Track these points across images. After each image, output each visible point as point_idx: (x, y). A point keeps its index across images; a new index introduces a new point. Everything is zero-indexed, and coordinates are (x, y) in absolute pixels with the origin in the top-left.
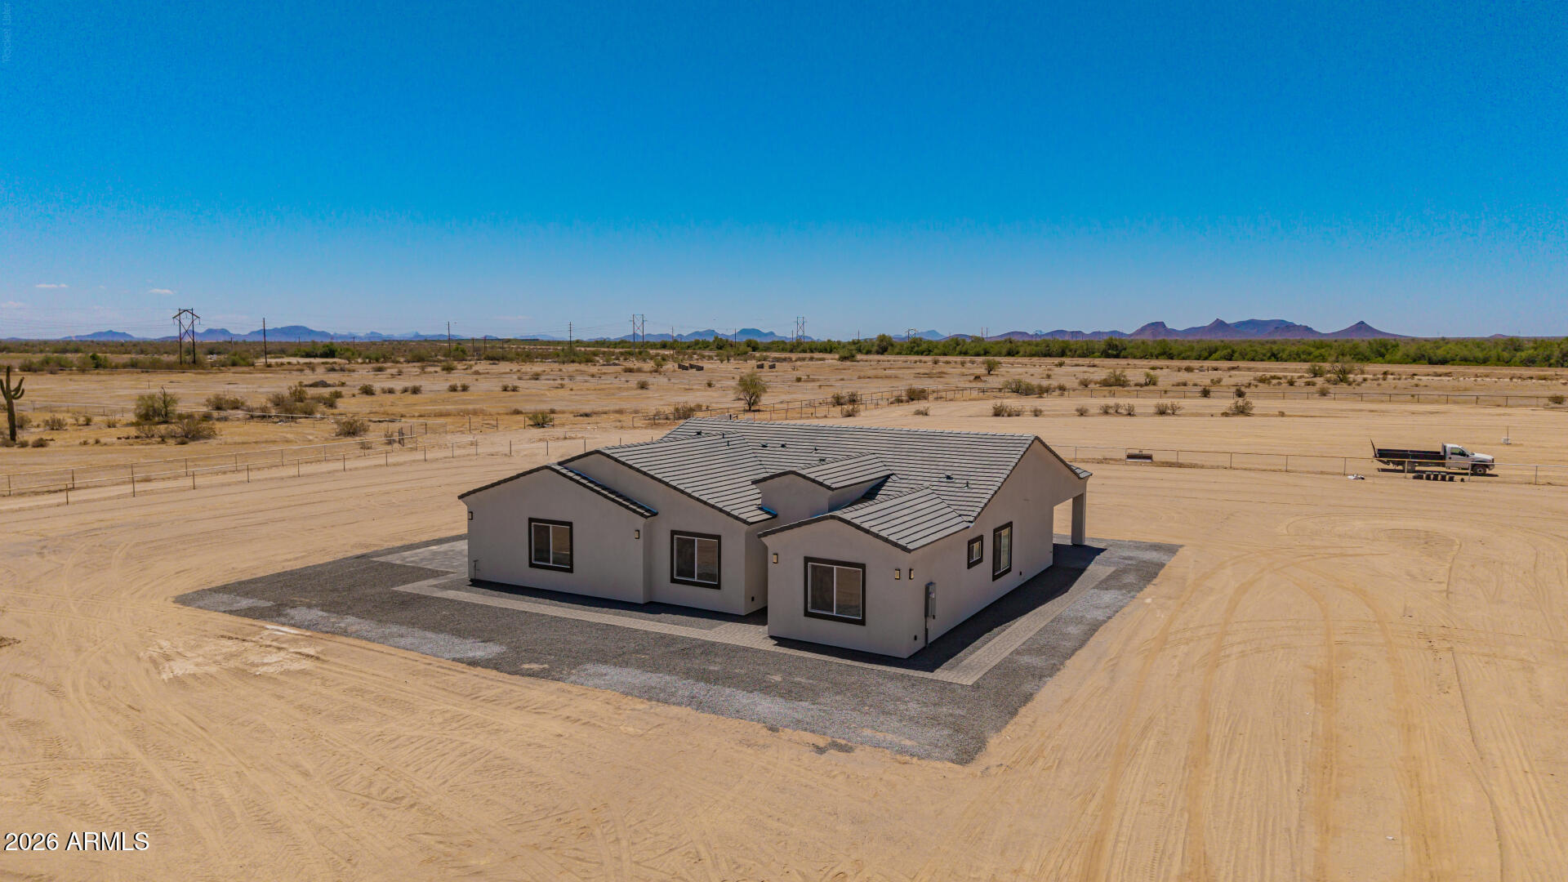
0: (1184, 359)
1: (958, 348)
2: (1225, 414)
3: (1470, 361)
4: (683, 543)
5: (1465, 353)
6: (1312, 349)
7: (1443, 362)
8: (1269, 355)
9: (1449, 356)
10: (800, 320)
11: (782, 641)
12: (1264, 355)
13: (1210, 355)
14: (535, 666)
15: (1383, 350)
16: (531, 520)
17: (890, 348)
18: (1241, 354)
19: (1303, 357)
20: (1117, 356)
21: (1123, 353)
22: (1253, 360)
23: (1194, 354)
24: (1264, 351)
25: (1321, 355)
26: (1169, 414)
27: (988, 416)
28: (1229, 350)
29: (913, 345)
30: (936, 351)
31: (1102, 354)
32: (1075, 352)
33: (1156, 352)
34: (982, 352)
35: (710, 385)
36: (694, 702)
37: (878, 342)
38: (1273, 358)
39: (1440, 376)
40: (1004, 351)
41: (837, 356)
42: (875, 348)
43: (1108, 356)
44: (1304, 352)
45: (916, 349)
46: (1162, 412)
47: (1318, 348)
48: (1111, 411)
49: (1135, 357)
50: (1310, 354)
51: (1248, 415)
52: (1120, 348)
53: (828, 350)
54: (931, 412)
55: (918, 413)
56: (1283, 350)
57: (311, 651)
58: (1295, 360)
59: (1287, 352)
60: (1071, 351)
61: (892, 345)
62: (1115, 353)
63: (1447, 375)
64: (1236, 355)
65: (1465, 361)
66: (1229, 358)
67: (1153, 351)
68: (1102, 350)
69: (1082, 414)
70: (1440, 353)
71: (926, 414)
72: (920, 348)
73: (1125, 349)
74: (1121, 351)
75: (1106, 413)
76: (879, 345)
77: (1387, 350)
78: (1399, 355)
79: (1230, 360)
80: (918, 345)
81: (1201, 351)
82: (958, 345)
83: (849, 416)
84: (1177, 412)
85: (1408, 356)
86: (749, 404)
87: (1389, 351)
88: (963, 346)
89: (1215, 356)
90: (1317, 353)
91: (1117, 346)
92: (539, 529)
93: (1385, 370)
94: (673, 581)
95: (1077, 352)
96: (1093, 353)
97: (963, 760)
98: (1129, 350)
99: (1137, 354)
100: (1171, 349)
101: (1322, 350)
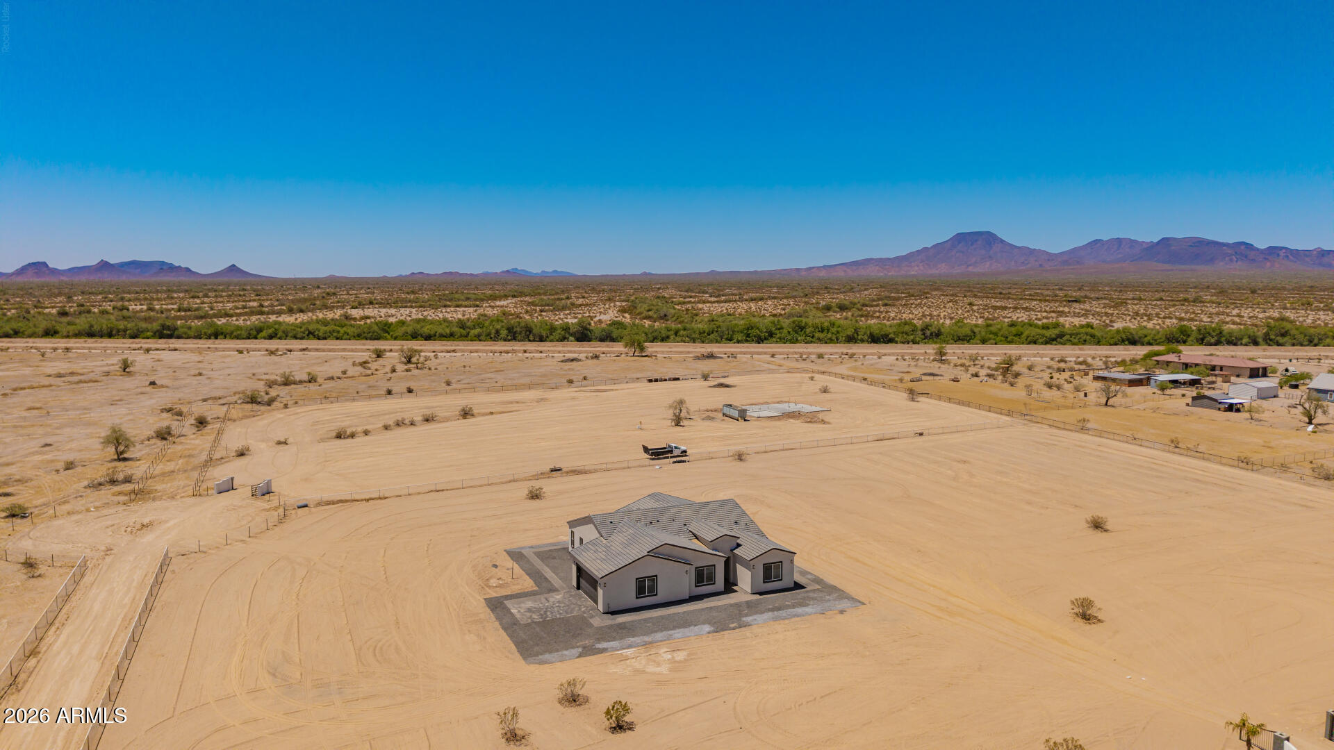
0: (237, 337)
4: (699, 571)
5: (440, 331)
6: (339, 328)
8: (307, 333)
9: (432, 333)
13: (258, 334)
15: (386, 328)
16: (637, 579)
18: (284, 332)
19: (335, 334)
20: (170, 337)
24: (302, 330)
25: (346, 333)
26: (431, 421)
28: (273, 329)
31: (155, 333)
38: (311, 336)
39: (450, 352)
43: (162, 336)
50: (338, 332)
51: (472, 416)
54: (288, 442)
62: (169, 332)
63: (454, 351)
65: (443, 337)
66: (271, 337)
67: (206, 331)
70: (426, 330)
71: (286, 443)
77: (389, 328)
83: (242, 454)
84: (435, 419)
85: (407, 333)
89: (264, 334)
90: (342, 331)
92: (641, 581)
94: (697, 587)
95: (128, 332)
96: (142, 332)
97: (864, 604)
98: (181, 330)
99: (191, 333)
100: (221, 329)
101: (344, 329)
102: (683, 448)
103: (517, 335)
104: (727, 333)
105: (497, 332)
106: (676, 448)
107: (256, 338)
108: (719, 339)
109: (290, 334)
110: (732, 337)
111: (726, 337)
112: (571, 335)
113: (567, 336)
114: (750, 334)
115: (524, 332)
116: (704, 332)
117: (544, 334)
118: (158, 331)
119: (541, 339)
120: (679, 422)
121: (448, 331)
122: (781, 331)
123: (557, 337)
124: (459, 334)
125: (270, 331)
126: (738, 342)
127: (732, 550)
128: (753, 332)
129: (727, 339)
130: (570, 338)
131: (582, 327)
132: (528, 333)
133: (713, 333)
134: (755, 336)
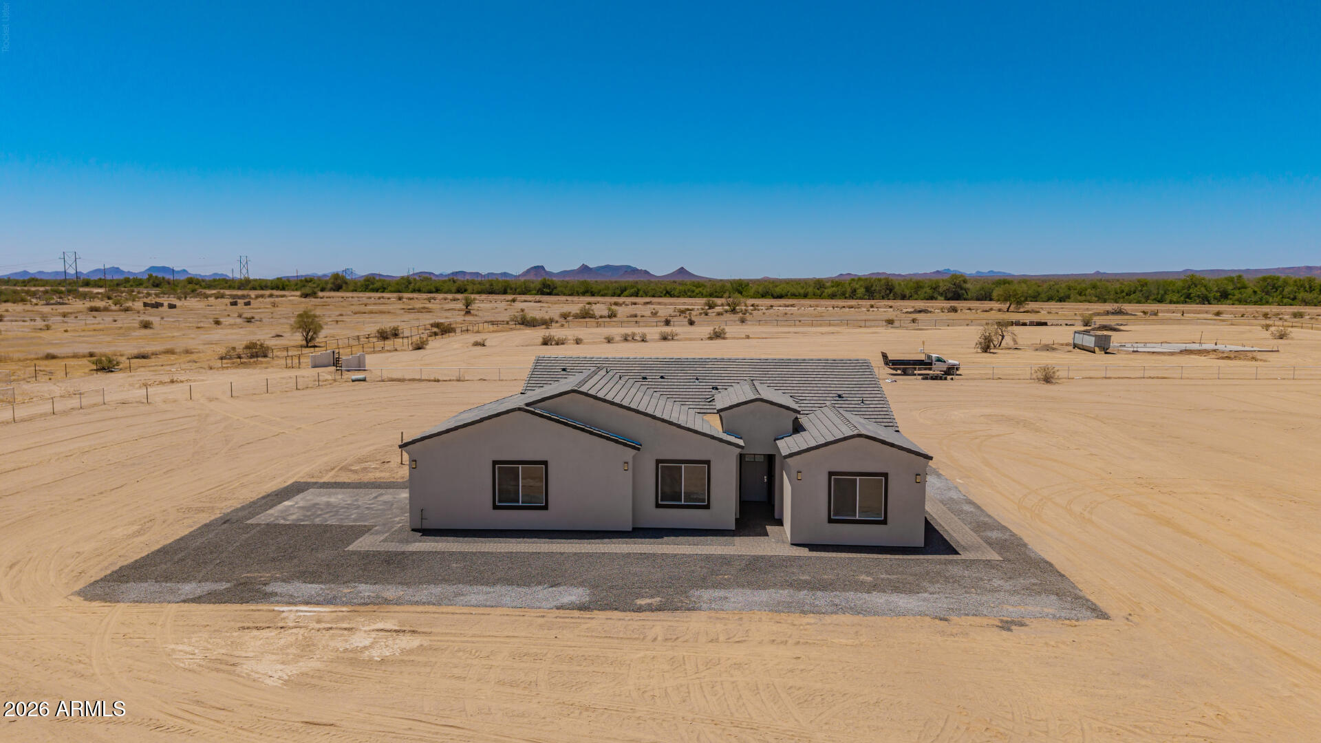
0: (603, 296)
1: (411, 287)
2: (711, 338)
3: (796, 296)
4: (668, 471)
5: (793, 290)
7: (780, 297)
8: (664, 292)
9: (783, 293)
10: (244, 260)
11: (813, 547)
12: (662, 293)
13: (622, 293)
14: (648, 601)
16: (495, 463)
17: (344, 285)
19: (689, 294)
20: (550, 294)
21: (555, 291)
22: (654, 296)
23: (610, 292)
24: (661, 290)
25: (700, 292)
26: (669, 340)
27: (537, 345)
29: (367, 283)
30: (390, 288)
31: (538, 292)
32: (516, 290)
33: (581, 291)
34: (434, 290)
35: (217, 323)
36: (837, 609)
37: (332, 280)
38: (668, 295)
39: (788, 306)
40: (454, 289)
41: (298, 293)
42: (330, 286)
43: (543, 293)
44: (689, 290)
45: (371, 286)
46: (665, 338)
47: (697, 288)
48: (630, 338)
49: (564, 295)
50: (693, 291)
51: (724, 338)
52: (552, 287)
53: (281, 287)
54: (487, 343)
55: (476, 344)
56: (674, 289)
57: (389, 625)
58: (684, 296)
59: (677, 290)
60: (511, 289)
61: (346, 283)
62: (548, 291)
63: (792, 306)
64: (641, 293)
65: (794, 296)
66: (636, 295)
67: (578, 289)
68: (537, 288)
69: (609, 342)
70: (778, 290)
71: (484, 345)
72: (375, 286)
73: (556, 288)
74: (553, 290)
75: (626, 340)
76: (333, 283)
77: (743, 288)
78: (752, 292)
79: (637, 296)
80: (373, 284)
81: (615, 290)
82: (410, 283)
83: (419, 348)
84: (675, 338)
85: (758, 293)
86: (307, 342)
87: (745, 289)
88: (415, 284)
89: (626, 293)
90: (697, 291)
91: (549, 286)
92: (505, 471)
93: (753, 303)
94: (658, 506)
95: (518, 291)
96: (530, 291)
97: (1104, 616)
98: (559, 289)
99: (566, 292)
100: (592, 288)
101: (700, 289)
102: (951, 361)
103: (875, 294)
104: (1155, 292)
105: (854, 291)
106: (939, 360)
107: (619, 296)
108: (1143, 300)
109: (650, 294)
110: (1162, 296)
111: (1153, 297)
112: (941, 294)
113: (935, 295)
114: (1190, 294)
115: (884, 291)
116: (1122, 291)
117: (907, 293)
118: (540, 289)
119: (903, 297)
120: (988, 347)
121: (802, 291)
122: (1243, 290)
123: (922, 296)
124: (812, 294)
125: (632, 290)
126: (1171, 302)
127: (775, 440)
128: (1194, 291)
129: (1155, 299)
130: (939, 297)
131: (955, 284)
132: (888, 291)
133: (1134, 293)
134: (1199, 296)
